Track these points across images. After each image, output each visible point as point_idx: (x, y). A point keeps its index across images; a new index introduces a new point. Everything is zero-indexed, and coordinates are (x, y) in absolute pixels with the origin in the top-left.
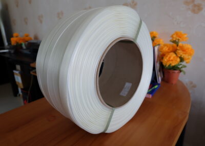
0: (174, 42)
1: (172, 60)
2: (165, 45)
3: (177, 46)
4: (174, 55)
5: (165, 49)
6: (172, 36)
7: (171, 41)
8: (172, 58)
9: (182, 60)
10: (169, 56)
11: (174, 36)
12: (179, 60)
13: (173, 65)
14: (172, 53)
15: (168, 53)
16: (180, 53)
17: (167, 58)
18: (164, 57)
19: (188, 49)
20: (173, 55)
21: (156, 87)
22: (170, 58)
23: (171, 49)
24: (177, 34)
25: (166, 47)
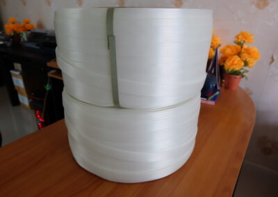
0: (239, 43)
1: (236, 64)
2: (228, 47)
3: (242, 47)
4: (239, 59)
5: (228, 51)
6: (237, 37)
7: (235, 42)
8: (236, 62)
9: (246, 64)
10: (233, 59)
11: (240, 37)
12: (243, 64)
13: (237, 69)
14: (236, 56)
15: (232, 56)
16: (245, 56)
17: (231, 62)
18: (227, 60)
19: (254, 52)
20: (237, 59)
21: (217, 93)
22: (234, 61)
23: (235, 51)
24: (243, 34)
25: (229, 49)
